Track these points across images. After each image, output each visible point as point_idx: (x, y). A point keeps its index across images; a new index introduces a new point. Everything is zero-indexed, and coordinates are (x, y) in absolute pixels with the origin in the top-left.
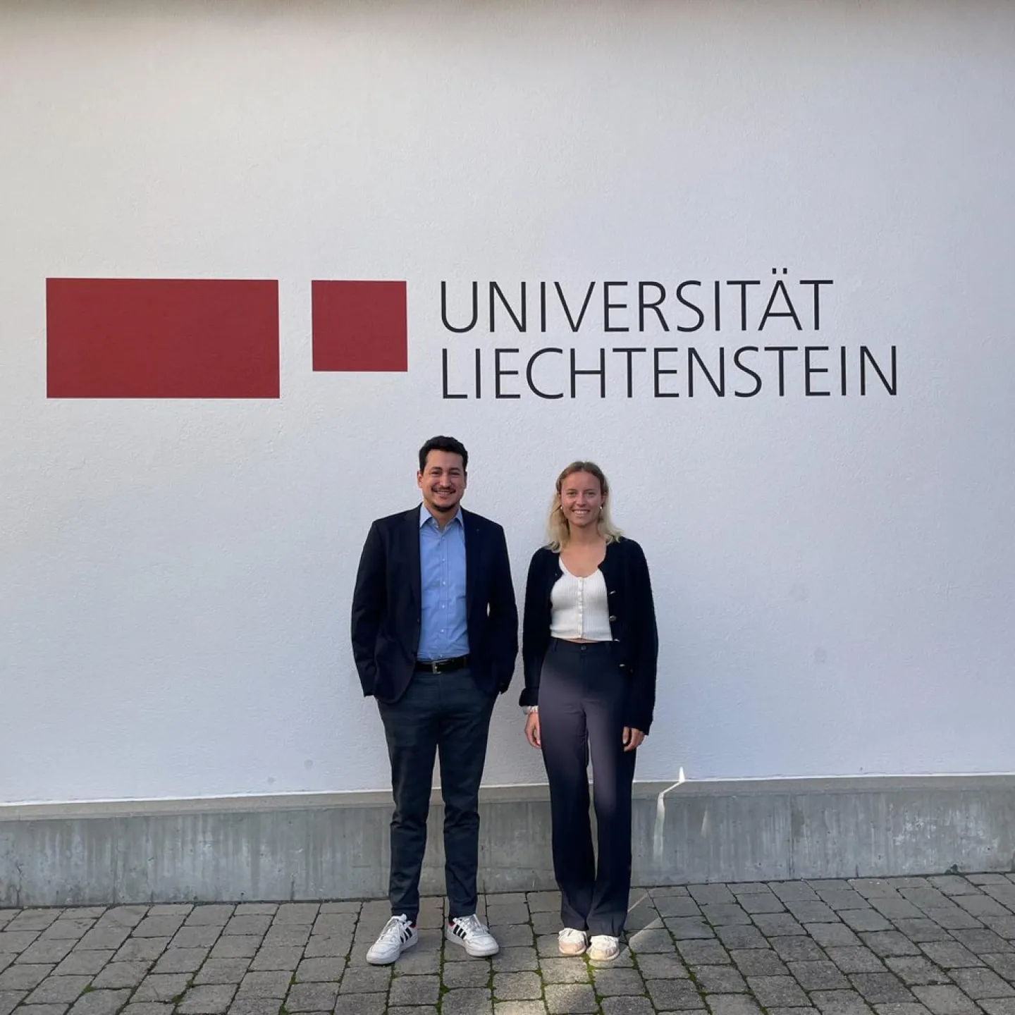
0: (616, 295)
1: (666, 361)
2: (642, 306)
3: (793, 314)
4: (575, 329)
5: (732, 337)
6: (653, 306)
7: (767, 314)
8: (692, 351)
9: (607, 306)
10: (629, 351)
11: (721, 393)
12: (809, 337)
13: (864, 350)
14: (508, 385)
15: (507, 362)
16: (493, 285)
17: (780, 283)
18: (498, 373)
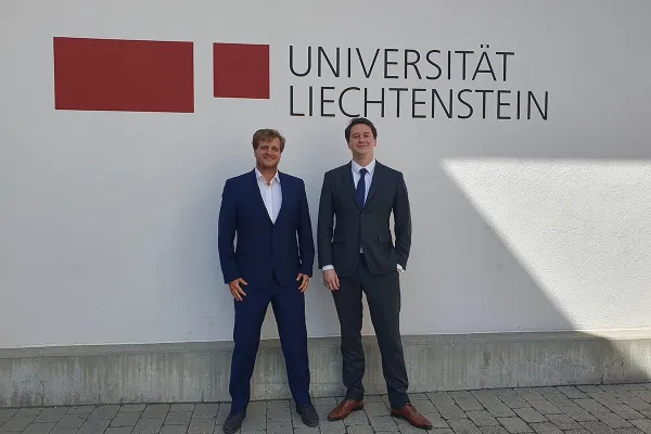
0: (391, 57)
1: (419, 96)
2: (406, 64)
3: (491, 71)
4: (368, 76)
5: (457, 84)
6: (413, 64)
7: (477, 71)
8: (434, 91)
9: (386, 63)
10: (398, 90)
11: (450, 116)
12: (500, 85)
13: (530, 93)
14: (328, 109)
15: (328, 95)
16: (320, 49)
17: (485, 53)
18: (323, 101)
